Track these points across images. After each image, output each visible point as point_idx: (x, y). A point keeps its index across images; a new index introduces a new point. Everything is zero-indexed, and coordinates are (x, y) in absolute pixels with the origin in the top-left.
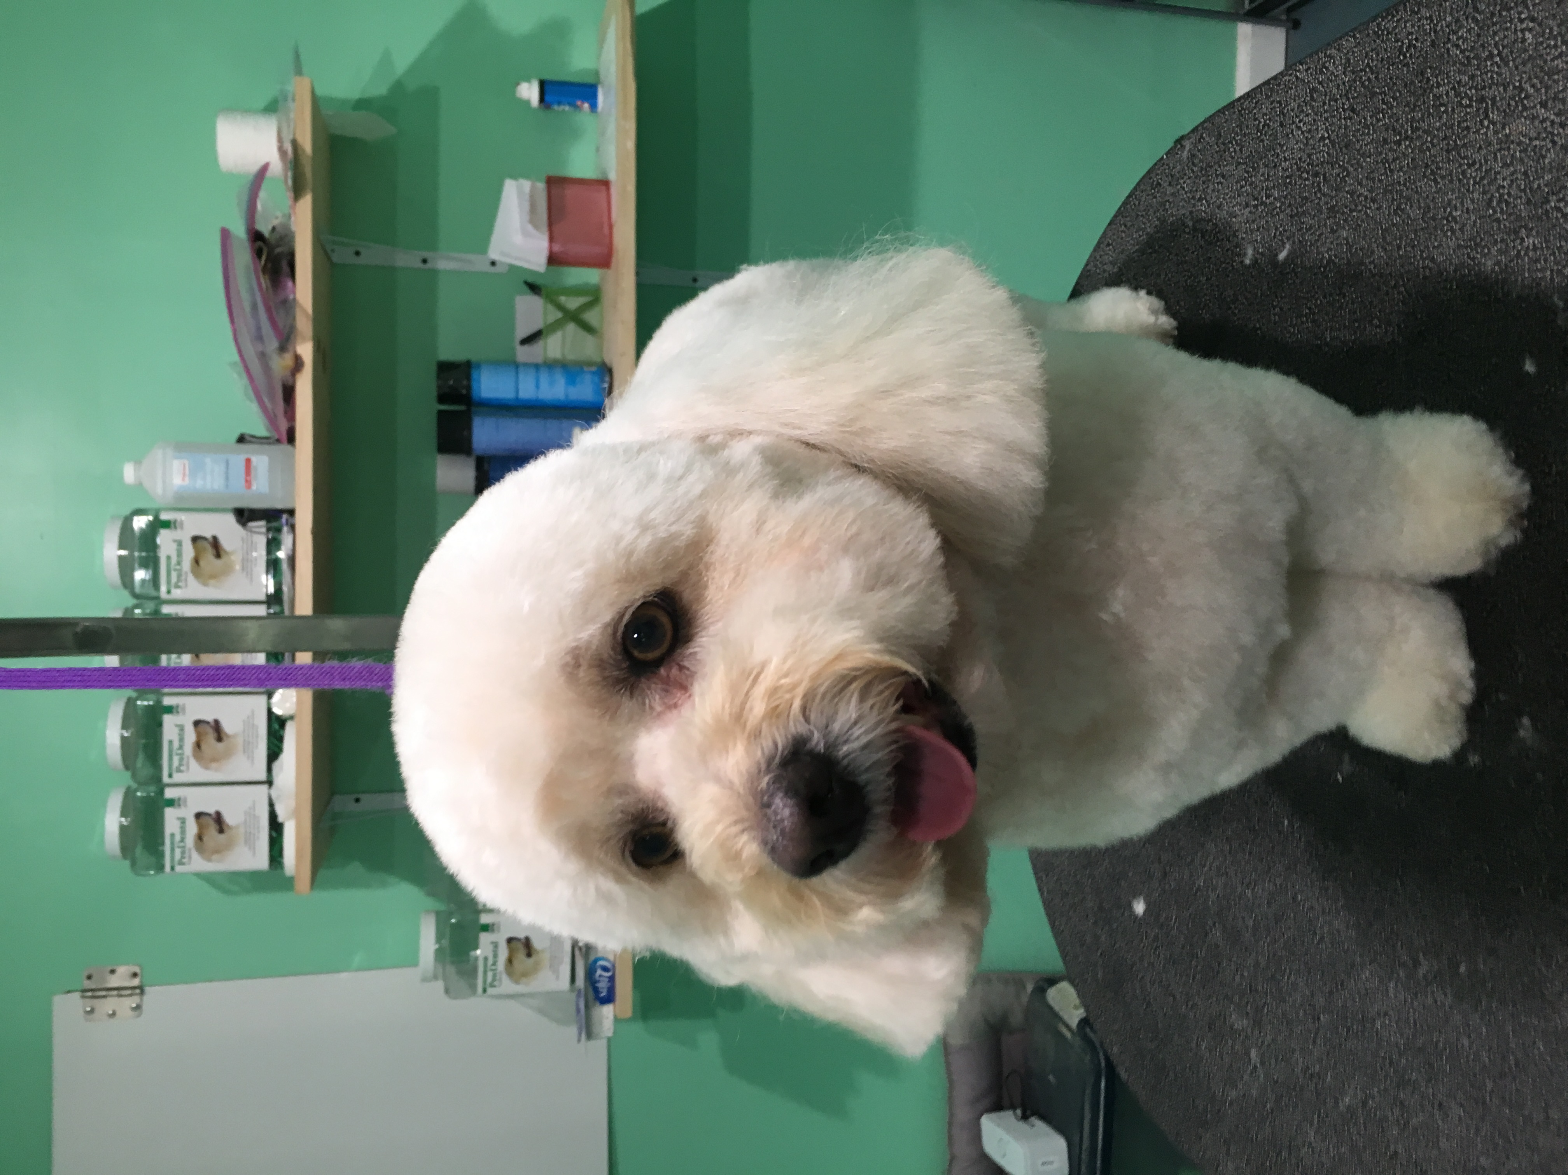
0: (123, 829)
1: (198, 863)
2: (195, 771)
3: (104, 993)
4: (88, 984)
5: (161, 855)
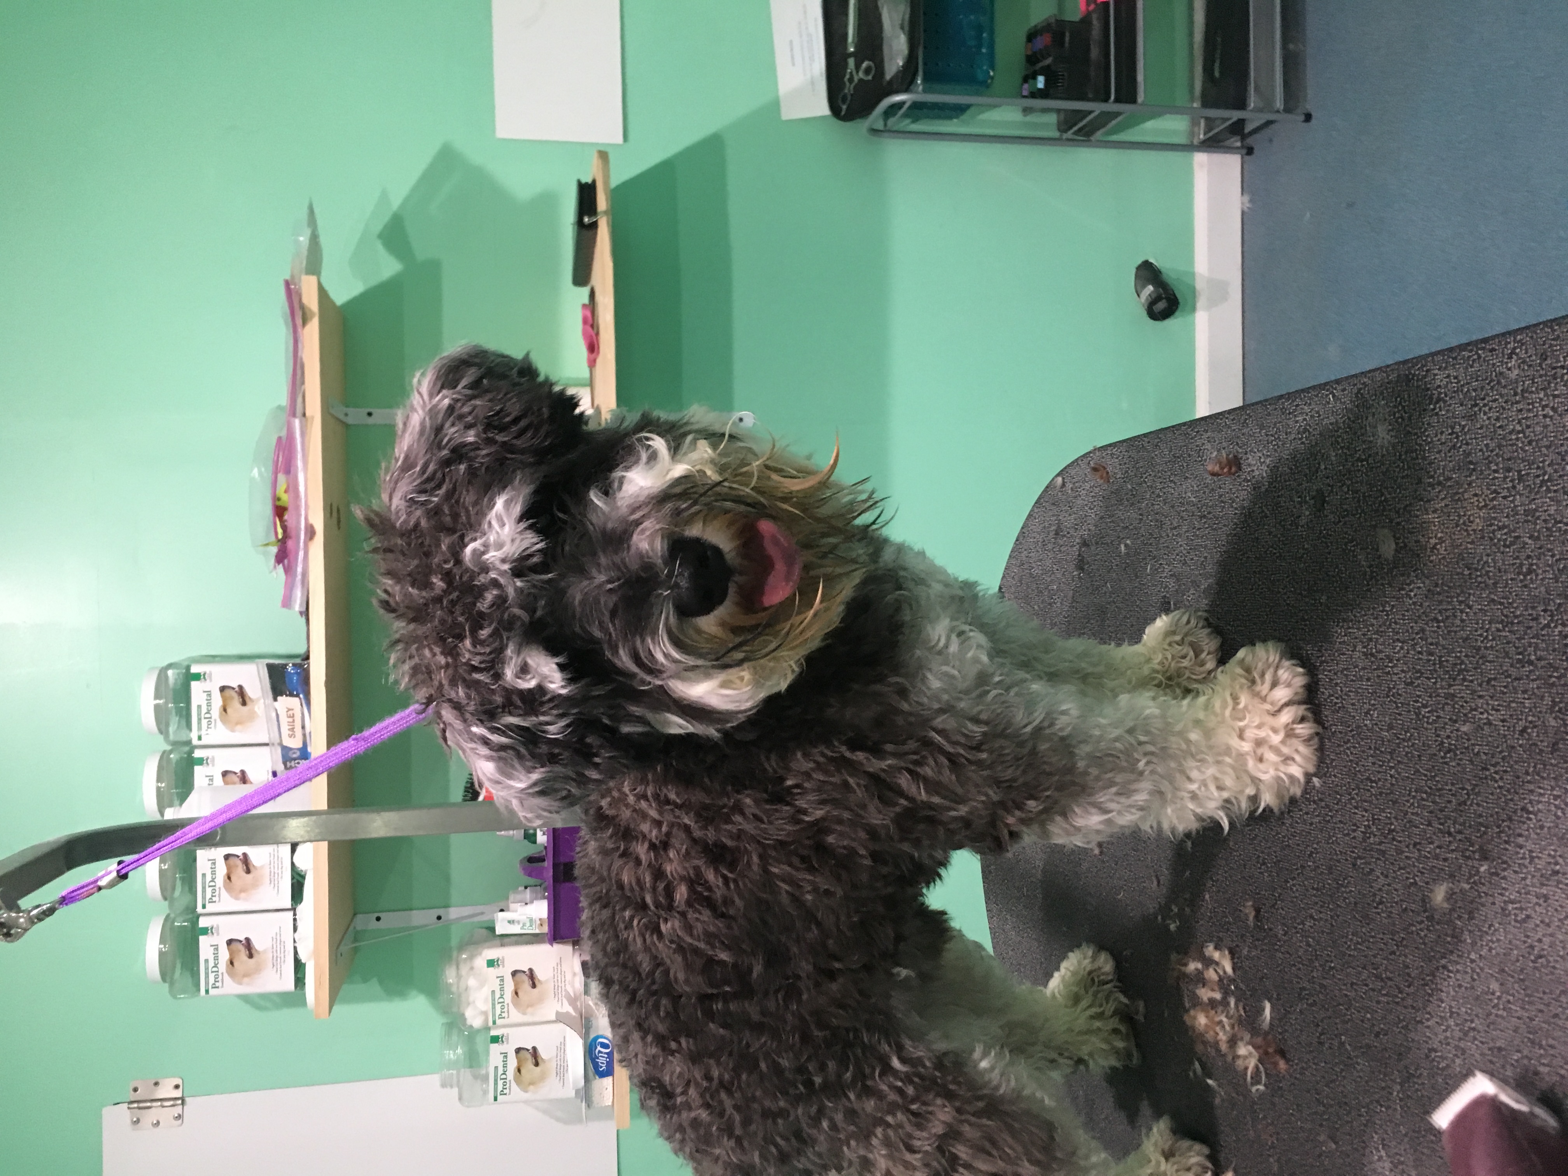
0: (161, 954)
1: (230, 987)
2: (227, 902)
3: (149, 1104)
4: (133, 1096)
5: (195, 975)
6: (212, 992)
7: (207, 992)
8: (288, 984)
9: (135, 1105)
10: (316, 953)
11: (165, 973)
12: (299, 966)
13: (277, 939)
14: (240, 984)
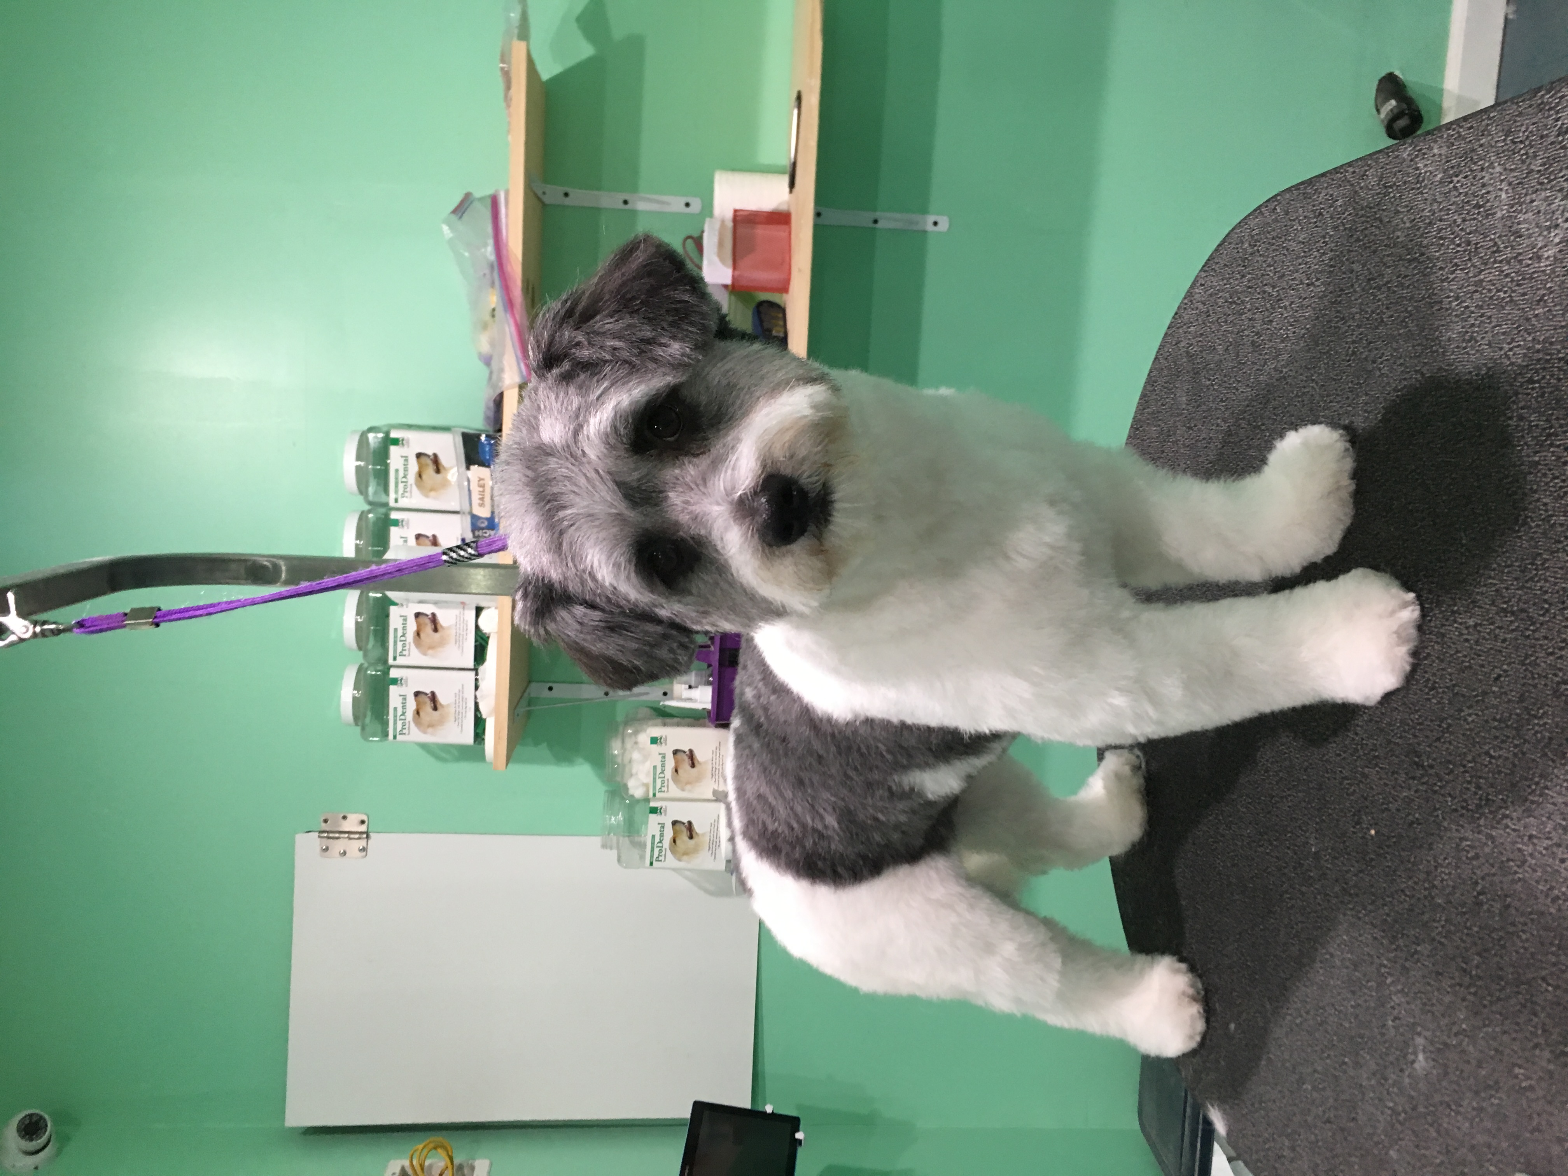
0: (355, 699)
1: (415, 735)
2: (415, 657)
3: (337, 835)
4: (324, 826)
5: (385, 724)
6: (399, 737)
7: (395, 737)
8: (468, 738)
9: (326, 835)
10: (496, 711)
11: (357, 717)
12: (479, 722)
13: (460, 695)
14: (425, 733)
